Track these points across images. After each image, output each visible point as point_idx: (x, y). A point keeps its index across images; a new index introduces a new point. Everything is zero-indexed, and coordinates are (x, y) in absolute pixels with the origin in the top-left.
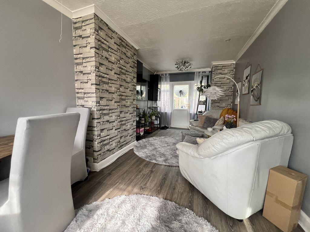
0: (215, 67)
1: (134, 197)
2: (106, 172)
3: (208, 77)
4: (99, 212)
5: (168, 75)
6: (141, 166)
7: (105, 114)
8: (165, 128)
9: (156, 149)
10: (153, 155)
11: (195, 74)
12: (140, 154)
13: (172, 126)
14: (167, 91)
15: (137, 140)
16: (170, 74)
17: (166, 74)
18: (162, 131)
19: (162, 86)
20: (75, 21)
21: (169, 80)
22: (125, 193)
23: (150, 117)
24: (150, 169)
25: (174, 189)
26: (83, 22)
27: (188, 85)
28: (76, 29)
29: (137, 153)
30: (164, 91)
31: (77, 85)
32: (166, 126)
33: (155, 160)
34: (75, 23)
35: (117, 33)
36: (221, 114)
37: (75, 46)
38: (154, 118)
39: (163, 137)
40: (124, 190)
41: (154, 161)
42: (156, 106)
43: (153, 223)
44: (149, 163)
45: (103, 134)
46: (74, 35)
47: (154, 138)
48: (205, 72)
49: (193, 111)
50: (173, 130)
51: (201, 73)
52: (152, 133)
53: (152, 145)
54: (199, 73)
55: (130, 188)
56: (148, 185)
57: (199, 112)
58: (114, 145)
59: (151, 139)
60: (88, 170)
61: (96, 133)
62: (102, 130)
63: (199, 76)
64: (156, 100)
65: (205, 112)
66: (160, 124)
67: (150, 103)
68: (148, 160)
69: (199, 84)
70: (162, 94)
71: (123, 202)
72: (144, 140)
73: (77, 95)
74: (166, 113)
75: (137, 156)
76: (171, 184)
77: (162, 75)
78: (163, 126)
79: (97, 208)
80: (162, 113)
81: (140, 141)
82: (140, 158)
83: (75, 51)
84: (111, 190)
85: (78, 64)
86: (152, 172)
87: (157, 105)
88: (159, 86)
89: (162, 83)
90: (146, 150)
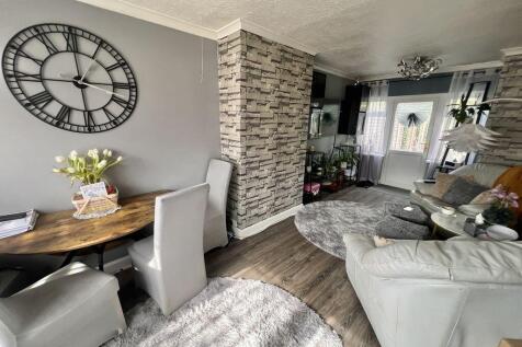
0: (511, 61)
1: (270, 288)
2: (250, 243)
3: (489, 84)
4: (230, 290)
5: (384, 82)
6: (296, 248)
7: (253, 169)
8: (367, 184)
9: (330, 223)
10: (322, 234)
11: (454, 77)
12: (302, 228)
13: (383, 181)
14: (380, 114)
15: (305, 202)
16: (392, 82)
17: (381, 82)
18: (359, 189)
19: (371, 104)
20: (220, 42)
21: (386, 93)
22: (263, 279)
23: (337, 164)
24: (306, 256)
25: (330, 297)
26: (229, 43)
27: (431, 103)
28: (222, 53)
29: (297, 225)
30: (374, 114)
31: (222, 129)
32: (368, 182)
33: (321, 242)
34: (221, 46)
35: (276, 44)
36: (499, 179)
37: (220, 77)
38: (344, 165)
39: (353, 204)
40: (263, 274)
41: (317, 245)
42: (352, 144)
43: (281, 328)
44: (310, 245)
45: (249, 194)
46: (219, 62)
47: (336, 202)
48: (484, 72)
49: (435, 158)
50: (380, 191)
51: (470, 75)
52: (336, 191)
53: (327, 215)
54: (466, 73)
55: (270, 274)
56: (294, 278)
57: (448, 163)
58: (265, 208)
59: (330, 203)
60: (229, 236)
61: (241, 193)
62: (248, 190)
63: (464, 81)
64: (353, 133)
65: (462, 164)
66: (357, 175)
67: (341, 139)
68: (309, 239)
69: (459, 102)
70: (369, 120)
71: (257, 289)
72: (317, 204)
73: (223, 142)
74: (372, 157)
75: (297, 230)
76: (327, 289)
77: (374, 82)
78: (363, 179)
79: (229, 285)
80: (364, 157)
81: (310, 205)
82: (299, 234)
83: (221, 84)
84: (249, 268)
85: (223, 102)
86: (308, 260)
87: (355, 142)
88: (363, 106)
89: (371, 98)
90: (313, 222)
